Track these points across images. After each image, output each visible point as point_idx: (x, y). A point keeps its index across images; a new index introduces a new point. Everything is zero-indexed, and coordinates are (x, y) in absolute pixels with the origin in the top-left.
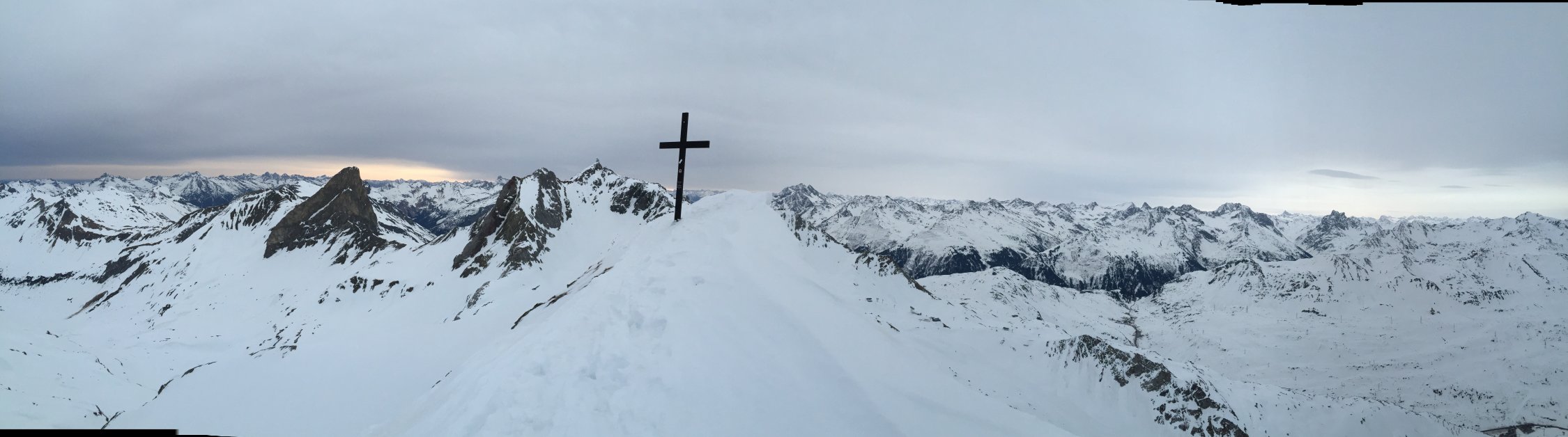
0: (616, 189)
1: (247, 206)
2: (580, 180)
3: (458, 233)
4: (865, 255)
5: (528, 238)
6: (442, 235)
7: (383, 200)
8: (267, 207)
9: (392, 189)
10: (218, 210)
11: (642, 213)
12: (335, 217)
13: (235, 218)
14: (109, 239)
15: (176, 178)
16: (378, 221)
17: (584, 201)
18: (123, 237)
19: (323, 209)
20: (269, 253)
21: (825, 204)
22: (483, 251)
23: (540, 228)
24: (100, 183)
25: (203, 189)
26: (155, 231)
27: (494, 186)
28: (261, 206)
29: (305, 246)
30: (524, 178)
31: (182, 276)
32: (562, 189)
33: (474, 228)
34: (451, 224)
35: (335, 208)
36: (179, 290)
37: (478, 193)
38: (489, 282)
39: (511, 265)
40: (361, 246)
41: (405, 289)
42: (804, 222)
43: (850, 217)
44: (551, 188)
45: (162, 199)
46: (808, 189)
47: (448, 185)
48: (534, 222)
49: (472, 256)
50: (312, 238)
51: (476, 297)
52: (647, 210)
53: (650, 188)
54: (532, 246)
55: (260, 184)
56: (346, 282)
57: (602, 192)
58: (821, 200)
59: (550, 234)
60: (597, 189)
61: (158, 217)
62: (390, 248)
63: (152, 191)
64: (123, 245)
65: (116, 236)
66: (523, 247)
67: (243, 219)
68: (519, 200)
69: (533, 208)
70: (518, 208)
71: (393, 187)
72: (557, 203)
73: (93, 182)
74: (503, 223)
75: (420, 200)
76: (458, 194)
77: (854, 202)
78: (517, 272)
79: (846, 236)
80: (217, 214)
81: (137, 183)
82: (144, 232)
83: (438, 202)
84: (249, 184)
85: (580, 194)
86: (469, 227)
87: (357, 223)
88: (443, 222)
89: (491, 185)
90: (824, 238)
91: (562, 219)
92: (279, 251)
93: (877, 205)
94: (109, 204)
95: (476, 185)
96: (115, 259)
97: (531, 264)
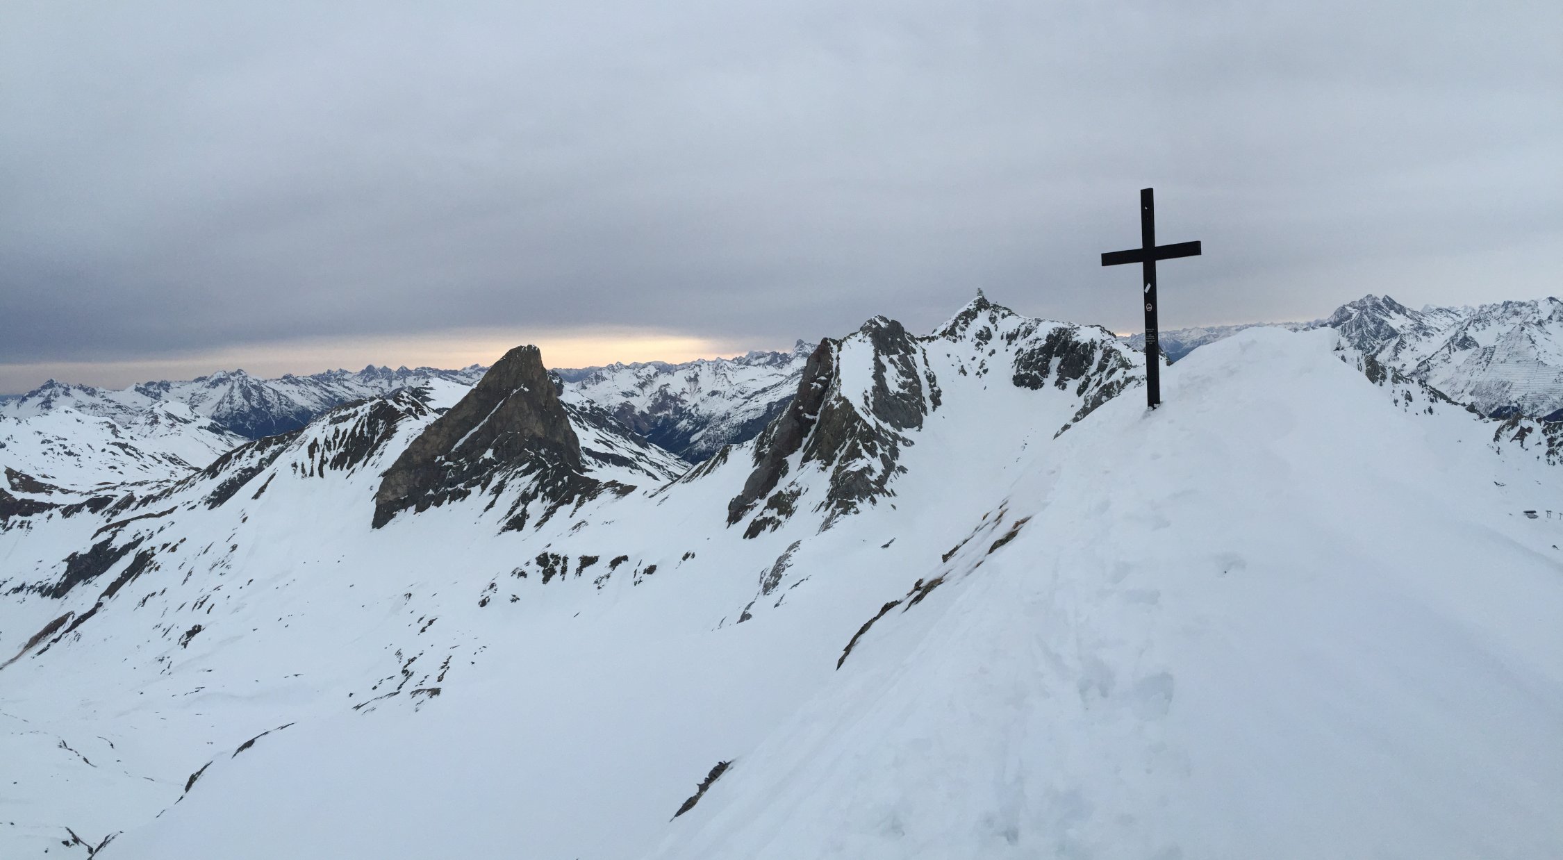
0: (1021, 343)
1: (337, 431)
2: (950, 333)
3: (731, 456)
4: (1514, 424)
5: (864, 453)
6: (702, 463)
7: (587, 406)
8: (373, 432)
9: (602, 384)
10: (283, 442)
11: (1073, 385)
12: (500, 443)
13: (318, 456)
14: (68, 511)
15: (200, 384)
16: (581, 445)
17: (963, 371)
18: (96, 504)
19: (476, 429)
20: (382, 518)
21: (1421, 329)
22: (782, 485)
23: (883, 431)
24: (41, 400)
25: (254, 403)
26: (163, 489)
27: (791, 360)
28: (362, 431)
29: (447, 501)
30: (845, 339)
31: (223, 570)
32: (919, 352)
33: (761, 444)
34: (716, 440)
35: (498, 425)
36: (215, 598)
37: (760, 376)
38: (799, 542)
39: (837, 506)
40: (553, 495)
41: (641, 569)
42: (1383, 369)
43: (1474, 349)
44: (898, 353)
45: (173, 425)
46: (1383, 305)
47: (705, 367)
48: (871, 420)
49: (762, 497)
50: (461, 486)
51: (777, 573)
52: (1083, 378)
53: (1084, 336)
54: (873, 466)
55: (357, 388)
56: (528, 564)
57: (993, 352)
58: (1411, 322)
59: (904, 441)
60: (984, 347)
61: (166, 462)
62: (606, 496)
63: (151, 412)
64: (99, 520)
65: (83, 505)
66: (856, 469)
67: (330, 456)
68: (839, 381)
69: (868, 394)
70: (839, 398)
71: (603, 379)
72: (911, 380)
73: (24, 399)
74: (813, 428)
75: (656, 400)
76: (725, 382)
77: (1480, 319)
78: (851, 517)
79: (1470, 389)
80: (282, 450)
81: (121, 398)
82: (140, 492)
83: (690, 401)
84: (337, 389)
85: (953, 359)
86: (750, 443)
87: (543, 452)
88: (701, 438)
89: (783, 360)
90: (1426, 395)
91: (924, 409)
92: (400, 514)
93: (1529, 319)
94: (62, 442)
95: (756, 362)
96: (85, 548)
97: (873, 501)
